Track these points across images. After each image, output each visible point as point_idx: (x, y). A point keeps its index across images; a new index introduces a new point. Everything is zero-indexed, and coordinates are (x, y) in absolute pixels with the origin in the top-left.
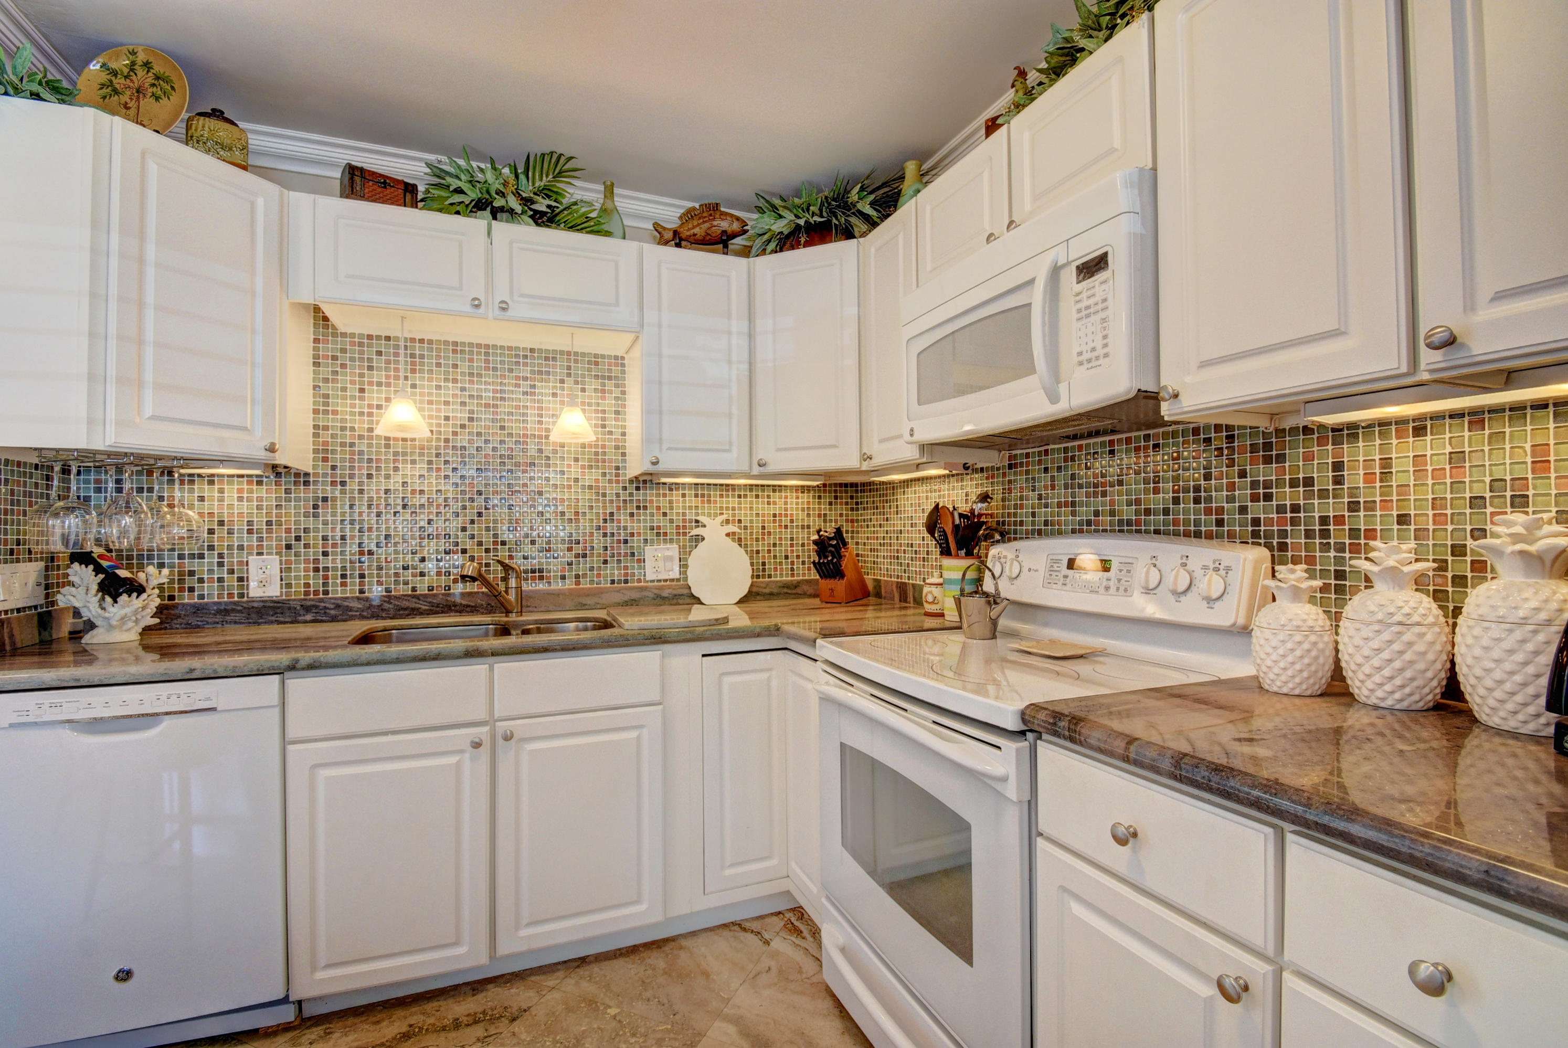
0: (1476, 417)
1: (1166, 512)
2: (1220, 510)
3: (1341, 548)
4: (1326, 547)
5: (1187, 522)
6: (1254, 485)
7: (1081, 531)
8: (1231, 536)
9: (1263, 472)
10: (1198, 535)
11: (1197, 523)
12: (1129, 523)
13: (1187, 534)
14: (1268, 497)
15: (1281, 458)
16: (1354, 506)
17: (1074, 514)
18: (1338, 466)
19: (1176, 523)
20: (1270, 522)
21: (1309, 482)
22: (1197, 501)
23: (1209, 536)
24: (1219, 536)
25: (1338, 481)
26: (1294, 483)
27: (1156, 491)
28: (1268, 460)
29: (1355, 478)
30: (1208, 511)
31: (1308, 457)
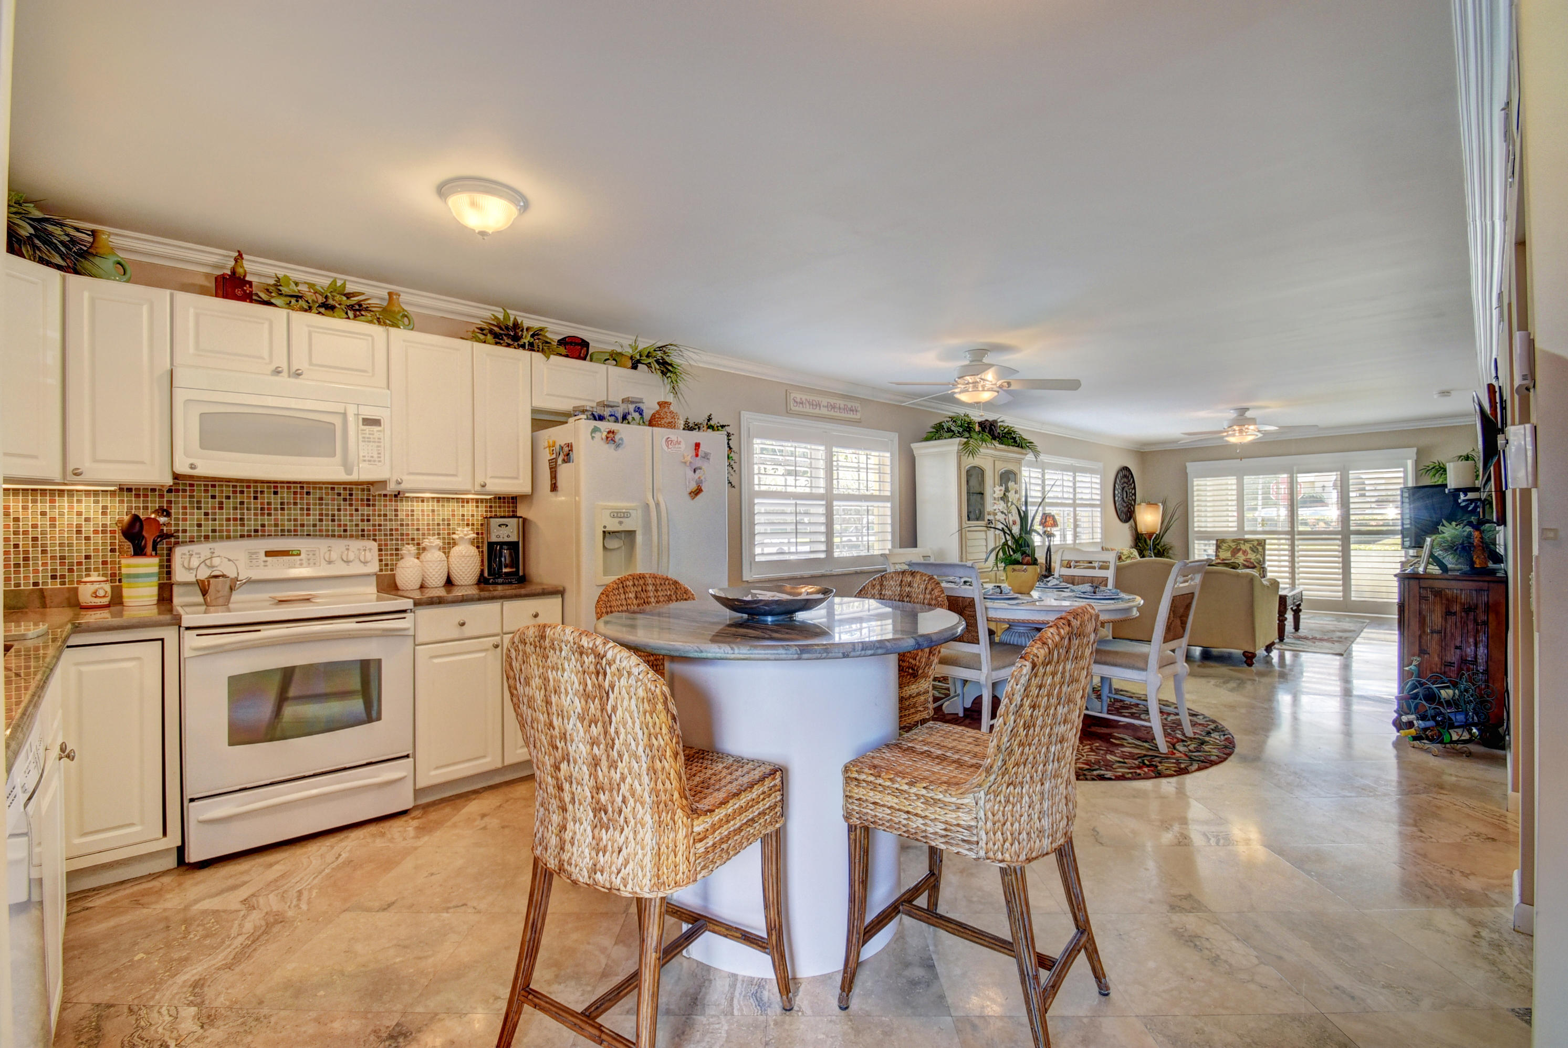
0: (438, 500)
1: (315, 525)
2: (345, 525)
3: (397, 540)
4: (392, 540)
5: (327, 531)
6: (363, 515)
7: (249, 536)
8: (351, 536)
9: (366, 511)
10: (333, 536)
11: (333, 531)
12: (289, 531)
13: (327, 536)
14: (368, 520)
15: (374, 505)
16: (402, 525)
17: (243, 525)
18: (396, 510)
19: (321, 531)
20: (369, 530)
21: (385, 515)
22: (333, 520)
23: (340, 536)
24: (345, 537)
25: (396, 515)
26: (379, 515)
27: (308, 515)
28: (368, 505)
29: (402, 515)
30: (340, 526)
31: (385, 506)
